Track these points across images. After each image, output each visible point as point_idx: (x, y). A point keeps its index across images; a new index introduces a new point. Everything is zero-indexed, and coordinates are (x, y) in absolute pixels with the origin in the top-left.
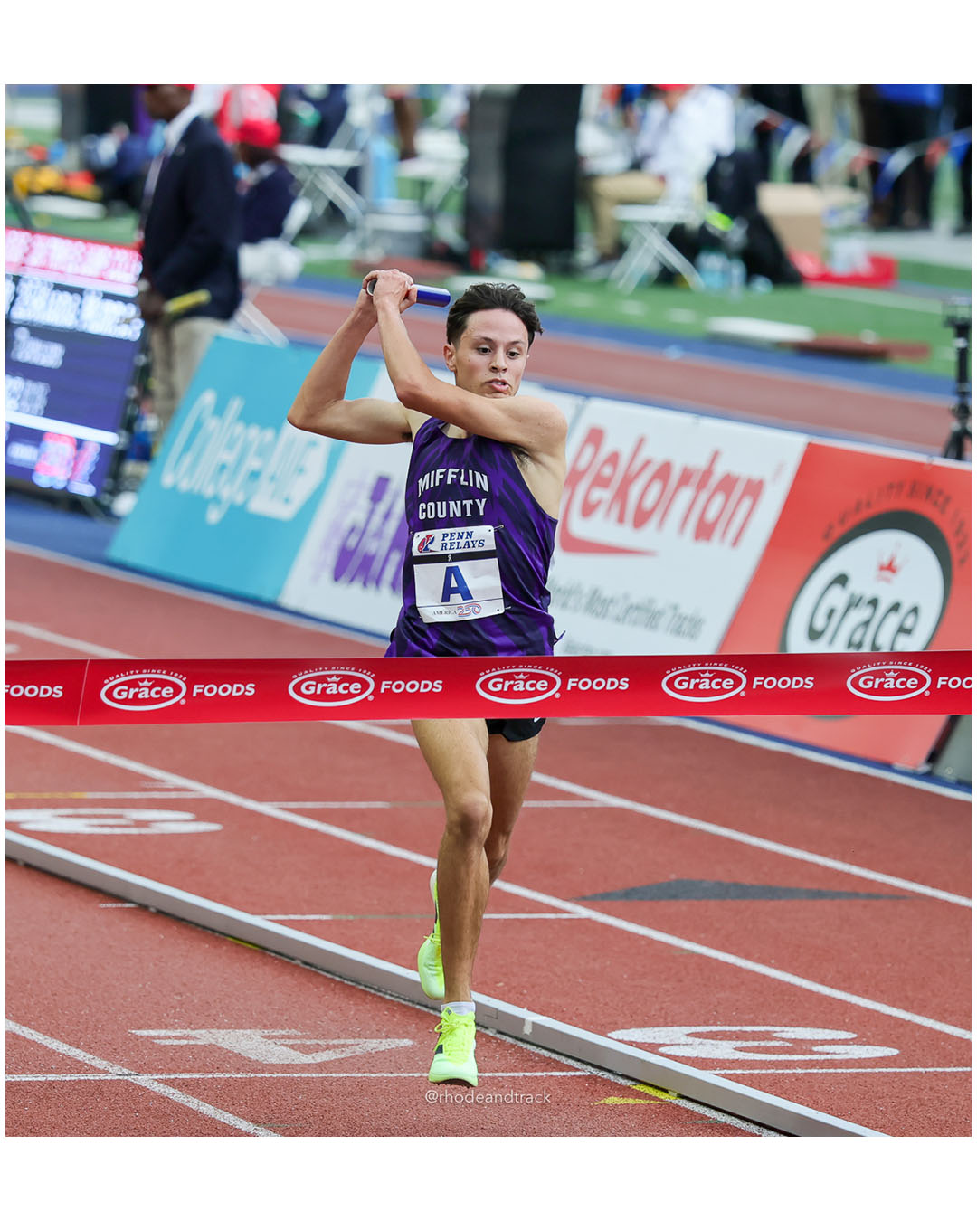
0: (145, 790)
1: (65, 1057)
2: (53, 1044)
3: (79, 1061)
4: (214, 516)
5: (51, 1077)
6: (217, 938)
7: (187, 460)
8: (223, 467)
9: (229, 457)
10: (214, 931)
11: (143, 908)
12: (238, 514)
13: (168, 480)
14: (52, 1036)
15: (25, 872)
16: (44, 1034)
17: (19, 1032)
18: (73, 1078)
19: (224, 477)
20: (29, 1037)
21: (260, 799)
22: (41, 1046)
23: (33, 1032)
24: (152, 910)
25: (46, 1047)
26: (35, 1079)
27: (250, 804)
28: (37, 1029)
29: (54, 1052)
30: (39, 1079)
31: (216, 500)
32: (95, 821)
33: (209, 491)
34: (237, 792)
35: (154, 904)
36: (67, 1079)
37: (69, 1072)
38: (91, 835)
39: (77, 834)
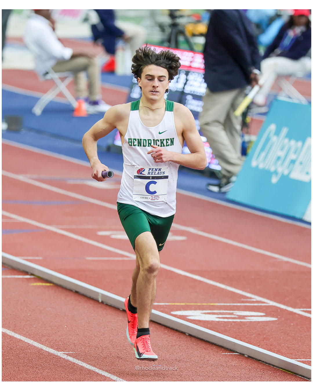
0: (243, 302)
4: (274, 180)
6: (275, 369)
7: (263, 155)
8: (279, 158)
9: (282, 154)
10: (274, 366)
11: (242, 355)
12: (285, 179)
13: (254, 164)
15: (189, 338)
19: (279, 162)
21: (295, 307)
24: (247, 356)
27: (290, 309)
31: (276, 172)
32: (221, 316)
33: (272, 169)
34: (284, 304)
35: (247, 353)
38: (218, 322)
39: (212, 321)
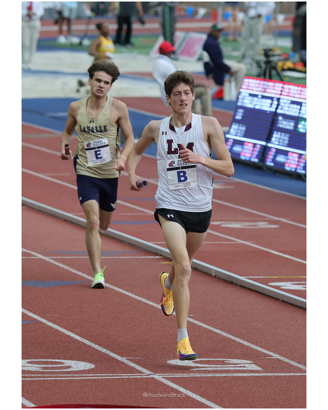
1: (296, 367)
2: (292, 363)
3: (301, 369)
5: (292, 374)
14: (292, 360)
15: (282, 303)
16: (289, 359)
17: (280, 359)
18: (299, 375)
20: (284, 360)
22: (288, 363)
23: (285, 359)
25: (290, 364)
26: (286, 375)
28: (287, 358)
29: (292, 365)
30: (287, 375)
36: (297, 375)
37: (298, 372)
38: (305, 290)
